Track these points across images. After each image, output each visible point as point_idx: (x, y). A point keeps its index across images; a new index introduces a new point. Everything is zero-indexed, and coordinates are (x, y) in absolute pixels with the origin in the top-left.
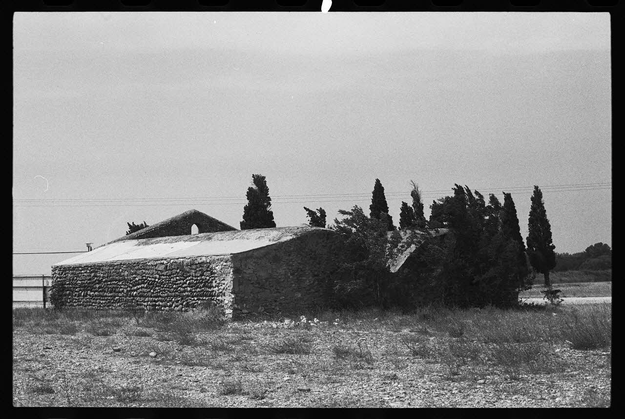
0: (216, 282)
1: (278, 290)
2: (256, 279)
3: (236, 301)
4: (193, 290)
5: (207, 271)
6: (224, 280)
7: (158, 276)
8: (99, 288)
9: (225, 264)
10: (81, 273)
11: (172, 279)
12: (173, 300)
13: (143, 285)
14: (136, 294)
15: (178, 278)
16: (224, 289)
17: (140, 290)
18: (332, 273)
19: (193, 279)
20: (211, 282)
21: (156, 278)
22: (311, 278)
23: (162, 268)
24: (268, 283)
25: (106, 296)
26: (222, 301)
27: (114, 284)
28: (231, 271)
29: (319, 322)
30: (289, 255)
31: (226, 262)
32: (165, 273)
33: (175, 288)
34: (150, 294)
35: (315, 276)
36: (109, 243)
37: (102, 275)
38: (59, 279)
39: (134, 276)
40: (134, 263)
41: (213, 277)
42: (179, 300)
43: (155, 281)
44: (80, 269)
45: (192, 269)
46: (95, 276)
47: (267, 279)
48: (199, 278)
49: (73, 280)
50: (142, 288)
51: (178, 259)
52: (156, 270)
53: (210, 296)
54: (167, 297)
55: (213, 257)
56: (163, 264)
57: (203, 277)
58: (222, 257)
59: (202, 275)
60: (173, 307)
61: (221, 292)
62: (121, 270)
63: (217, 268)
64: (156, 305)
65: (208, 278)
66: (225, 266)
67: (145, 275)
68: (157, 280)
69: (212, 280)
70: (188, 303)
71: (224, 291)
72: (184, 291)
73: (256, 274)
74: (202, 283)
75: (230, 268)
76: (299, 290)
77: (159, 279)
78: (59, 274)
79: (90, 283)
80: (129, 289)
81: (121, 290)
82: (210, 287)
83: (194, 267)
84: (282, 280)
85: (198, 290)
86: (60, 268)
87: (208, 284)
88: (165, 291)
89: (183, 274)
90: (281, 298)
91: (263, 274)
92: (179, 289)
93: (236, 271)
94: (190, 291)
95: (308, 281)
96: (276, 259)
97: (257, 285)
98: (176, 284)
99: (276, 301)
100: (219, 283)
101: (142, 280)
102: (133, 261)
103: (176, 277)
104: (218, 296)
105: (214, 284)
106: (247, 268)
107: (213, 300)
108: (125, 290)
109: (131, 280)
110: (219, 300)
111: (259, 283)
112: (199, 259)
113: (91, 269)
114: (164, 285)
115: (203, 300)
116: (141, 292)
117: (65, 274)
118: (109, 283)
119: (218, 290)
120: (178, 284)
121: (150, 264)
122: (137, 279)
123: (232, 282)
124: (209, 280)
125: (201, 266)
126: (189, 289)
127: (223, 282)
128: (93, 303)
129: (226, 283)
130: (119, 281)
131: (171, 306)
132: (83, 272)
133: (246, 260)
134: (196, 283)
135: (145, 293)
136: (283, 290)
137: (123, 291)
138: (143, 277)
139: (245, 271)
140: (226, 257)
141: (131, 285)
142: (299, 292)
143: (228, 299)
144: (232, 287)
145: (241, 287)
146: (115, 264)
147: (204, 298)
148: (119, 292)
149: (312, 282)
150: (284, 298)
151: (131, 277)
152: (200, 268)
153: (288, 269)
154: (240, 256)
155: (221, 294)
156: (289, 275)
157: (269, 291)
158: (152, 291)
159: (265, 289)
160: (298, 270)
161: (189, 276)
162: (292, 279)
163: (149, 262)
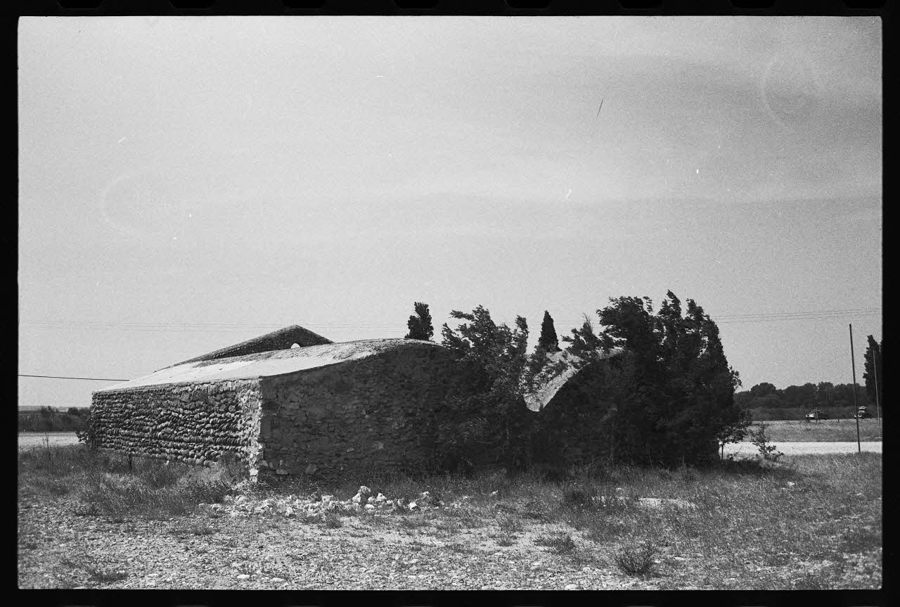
0: (241, 422)
1: (343, 436)
2: (304, 418)
3: (264, 455)
4: (216, 434)
5: (232, 404)
6: (251, 419)
7: (181, 410)
8: (129, 424)
9: (252, 393)
10: (115, 403)
11: (195, 416)
12: (195, 447)
13: (167, 423)
14: (160, 435)
15: (201, 414)
16: (250, 434)
17: (164, 430)
18: (437, 411)
19: (216, 417)
20: (236, 423)
21: (180, 413)
22: (401, 418)
23: (185, 397)
24: (326, 426)
25: (134, 436)
26: (247, 455)
27: (142, 419)
28: (260, 405)
29: (385, 501)
30: (365, 382)
31: (254, 391)
32: (188, 406)
33: (198, 429)
34: (173, 436)
35: (408, 415)
37: (132, 406)
38: (98, 411)
39: (160, 409)
40: (161, 391)
41: (238, 414)
42: (201, 448)
43: (178, 417)
44: (114, 396)
45: (216, 400)
46: (126, 408)
47: (323, 420)
48: (223, 415)
49: (108, 412)
50: (166, 426)
51: (202, 384)
52: (180, 401)
53: (233, 444)
54: (189, 442)
55: (240, 381)
56: (187, 391)
57: (228, 414)
58: (250, 381)
59: (227, 411)
60: (194, 459)
61: (246, 440)
62: (148, 400)
63: (242, 399)
64: (177, 454)
65: (233, 415)
66: (252, 396)
67: (169, 407)
68: (181, 416)
69: (238, 419)
70: (210, 453)
71: (250, 438)
72: (207, 435)
73: (305, 411)
74: (225, 422)
75: (258, 400)
76: (380, 437)
77: (184, 415)
79: (121, 417)
80: (154, 427)
81: (147, 428)
82: (235, 430)
83: (218, 397)
84: (352, 421)
85: (222, 433)
86: (99, 396)
87: (231, 425)
88: (187, 432)
89: (207, 408)
90: (348, 450)
91: (318, 411)
92: (202, 430)
93: (268, 406)
94: (213, 435)
95: (396, 423)
96: (341, 388)
97: (305, 430)
98: (200, 423)
99: (338, 455)
100: (244, 425)
101: (166, 415)
102: (159, 387)
103: (200, 412)
104: (243, 445)
105: (239, 426)
106: (288, 400)
107: (237, 451)
108: (151, 429)
109: (156, 415)
110: (243, 452)
111: (310, 427)
112: (224, 384)
113: (124, 397)
114: (187, 424)
115: (226, 450)
116: (165, 433)
117: (102, 404)
118: (137, 418)
119: (243, 436)
121: (175, 391)
122: (162, 413)
123: (260, 423)
124: (233, 418)
125: (225, 397)
126: (212, 431)
127: (249, 423)
128: (123, 445)
129: (252, 425)
130: (146, 415)
131: (192, 456)
132: (116, 401)
133: (287, 388)
134: (220, 423)
135: (168, 434)
136: (351, 438)
137: (149, 430)
138: (168, 410)
139: (283, 406)
140: (253, 382)
141: (156, 422)
142: (381, 440)
143: (254, 450)
144: (259, 432)
145: (275, 431)
146: (144, 391)
147: (228, 447)
148: (146, 431)
149: (403, 425)
150: (353, 449)
151: (157, 411)
152: (225, 400)
153: (362, 403)
154: (276, 380)
155: (246, 442)
156: (364, 413)
157: (327, 438)
158: (175, 432)
159: (321, 435)
160: (378, 406)
161: (213, 412)
162: (369, 420)
163: (174, 389)
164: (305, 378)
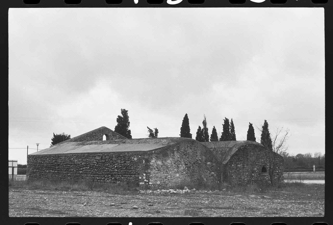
1: (167, 172)
2: (156, 165)
4: (119, 171)
5: (128, 160)
8: (58, 168)
10: (47, 160)
11: (105, 165)
12: (106, 176)
13: (86, 168)
14: (82, 173)
17: (85, 170)
18: (194, 163)
19: (119, 165)
21: (95, 164)
22: (184, 165)
23: (99, 158)
24: (162, 168)
25: (62, 173)
26: (137, 178)
27: (68, 166)
32: (100, 161)
33: (107, 170)
34: (91, 173)
35: (186, 165)
37: (60, 161)
39: (81, 162)
41: (132, 164)
42: (110, 176)
43: (94, 165)
44: (46, 157)
45: (118, 159)
46: (56, 162)
47: (161, 166)
48: (123, 164)
49: (41, 163)
51: (109, 153)
52: (95, 159)
53: (130, 174)
54: (102, 174)
55: (133, 153)
56: (100, 156)
57: (126, 164)
58: (138, 153)
59: (124, 163)
62: (72, 159)
63: (135, 159)
64: (94, 179)
65: (128, 164)
67: (88, 162)
69: (131, 166)
70: (115, 178)
71: (139, 172)
72: (113, 172)
73: (156, 163)
74: (125, 167)
76: (178, 172)
77: (97, 165)
78: (32, 160)
79: (52, 166)
80: (77, 169)
82: (130, 170)
83: (120, 158)
84: (170, 167)
85: (122, 171)
87: (128, 168)
88: (100, 171)
89: (113, 162)
90: (169, 176)
91: (160, 163)
92: (110, 170)
93: (146, 161)
94: (117, 172)
95: (182, 167)
97: (156, 169)
98: (108, 168)
99: (166, 178)
100: (135, 168)
101: (85, 164)
102: (80, 154)
104: (135, 175)
105: (132, 168)
106: (152, 159)
107: (132, 176)
108: (75, 170)
109: (79, 165)
110: (135, 177)
111: (158, 168)
112: (123, 154)
113: (54, 157)
114: (100, 168)
115: (125, 177)
117: (36, 160)
118: (65, 166)
119: (135, 172)
120: (109, 167)
122: (83, 164)
123: (144, 167)
124: (129, 165)
125: (124, 158)
126: (116, 170)
127: (138, 167)
128: (54, 177)
130: (71, 165)
131: (104, 180)
133: (151, 155)
134: (121, 167)
135: (87, 172)
136: (170, 172)
137: (73, 171)
138: (87, 163)
139: (150, 161)
141: (79, 168)
142: (178, 173)
143: (142, 176)
146: (69, 155)
148: (71, 171)
149: (184, 168)
150: (170, 176)
151: (79, 163)
152: (124, 159)
153: (173, 160)
154: (149, 152)
156: (173, 164)
157: (163, 172)
158: (92, 171)
159: (161, 171)
160: (177, 161)
161: (116, 163)
162: (175, 166)
163: (91, 155)
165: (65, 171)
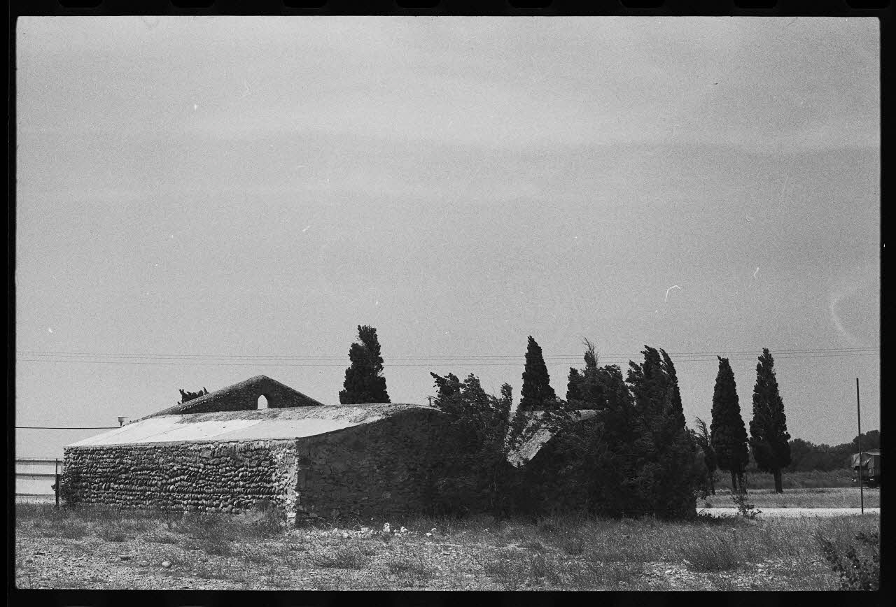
0: (276, 475)
1: (359, 487)
2: (330, 472)
3: (301, 501)
4: (247, 486)
5: (266, 460)
6: (287, 472)
7: (202, 465)
8: (126, 479)
9: (288, 451)
10: (103, 458)
11: (220, 470)
12: (221, 497)
13: (182, 477)
14: (173, 489)
15: (228, 468)
16: (286, 485)
17: (179, 483)
18: (434, 467)
19: (246, 470)
20: (270, 475)
21: (199, 468)
22: (405, 472)
23: (207, 454)
24: (346, 478)
25: (134, 491)
26: (283, 501)
27: (146, 474)
28: (296, 460)
29: (407, 532)
30: (376, 442)
31: (290, 449)
32: (211, 462)
33: (224, 482)
34: (191, 488)
35: (410, 470)
36: (143, 419)
37: (130, 461)
38: (73, 466)
39: (171, 464)
40: (172, 447)
41: (272, 468)
42: (228, 498)
43: (198, 472)
44: (102, 452)
45: (246, 457)
46: (121, 463)
47: (344, 473)
48: (254, 469)
49: (92, 467)
50: (181, 480)
51: (228, 443)
52: (200, 457)
53: (268, 493)
54: (213, 493)
55: (274, 441)
56: (209, 449)
57: (260, 468)
58: (285, 441)
59: (259, 465)
60: (220, 508)
61: (283, 489)
62: (154, 456)
63: (278, 456)
64: (198, 505)
65: (266, 469)
66: (289, 453)
67: (185, 463)
68: (200, 470)
69: (272, 472)
70: (239, 502)
71: (287, 487)
72: (236, 487)
73: (330, 466)
74: (258, 475)
75: (294, 457)
76: (388, 489)
77: (203, 469)
78: (74, 459)
79: (113, 472)
80: (164, 481)
81: (154, 482)
82: (269, 482)
83: (249, 454)
84: (366, 474)
85: (253, 485)
86: (76, 451)
87: (266, 478)
88: (210, 485)
89: (235, 463)
90: (363, 499)
91: (340, 466)
92: (229, 483)
93: (303, 461)
94: (243, 486)
95: (401, 476)
96: (358, 447)
97: (330, 481)
98: (225, 477)
99: (355, 503)
100: (280, 477)
101: (181, 470)
102: (170, 444)
103: (226, 467)
104: (278, 494)
105: (274, 478)
106: (318, 458)
107: (271, 499)
108: (159, 483)
109: (167, 470)
110: (279, 499)
111: (334, 479)
112: (255, 444)
113: (116, 453)
114: (210, 477)
115: (259, 498)
116: (180, 486)
117: (82, 459)
118: (139, 473)
119: (278, 486)
120: (227, 477)
121: (192, 448)
122: (175, 468)
123: (297, 476)
124: (267, 472)
125: (257, 454)
126: (241, 483)
127: (285, 475)
128: (117, 499)
129: (289, 477)
130: (152, 470)
131: (217, 506)
132: (105, 456)
133: (316, 447)
134: (251, 477)
135: (184, 487)
136: (366, 488)
137: (156, 484)
138: (183, 465)
139: (314, 461)
140: (289, 442)
141: (166, 476)
142: (389, 491)
143: (291, 498)
144: (296, 482)
145: (308, 482)
146: (148, 447)
147: (261, 496)
148: (151, 485)
149: (406, 478)
150: (367, 498)
151: (167, 466)
152: (257, 456)
153: (374, 460)
154: (309, 441)
155: (282, 491)
156: (375, 467)
157: (346, 488)
158: (194, 485)
159: (342, 486)
160: (387, 462)
161: (243, 466)
162: (380, 474)
163: (191, 446)
164: (330, 439)
165: (141, 486)
